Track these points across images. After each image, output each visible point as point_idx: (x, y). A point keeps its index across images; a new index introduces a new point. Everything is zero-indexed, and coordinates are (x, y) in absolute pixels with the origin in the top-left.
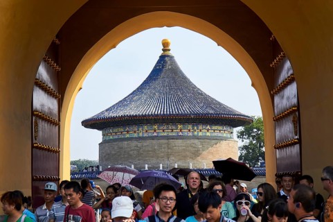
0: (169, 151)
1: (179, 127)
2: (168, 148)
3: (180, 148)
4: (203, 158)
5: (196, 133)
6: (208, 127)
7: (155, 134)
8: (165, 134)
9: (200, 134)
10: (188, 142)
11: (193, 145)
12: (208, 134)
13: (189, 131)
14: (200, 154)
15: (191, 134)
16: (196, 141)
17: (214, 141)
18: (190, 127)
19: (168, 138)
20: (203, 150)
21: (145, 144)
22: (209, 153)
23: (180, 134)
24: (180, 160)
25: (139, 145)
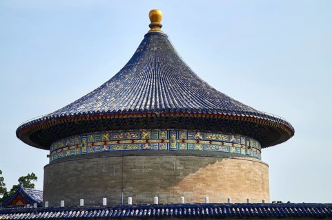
0: (125, 175)
1: (145, 135)
2: (123, 171)
3: (144, 170)
4: (185, 189)
5: (174, 146)
6: (199, 135)
7: (105, 148)
8: (121, 148)
9: (183, 147)
10: (158, 160)
11: (168, 166)
12: (198, 147)
13: (163, 141)
14: (180, 180)
15: (164, 147)
16: (173, 159)
17: (207, 159)
18: (163, 134)
19: (124, 153)
20: (186, 175)
21: (88, 165)
22: (197, 179)
23: (147, 146)
24: (142, 191)
25: (80, 166)
